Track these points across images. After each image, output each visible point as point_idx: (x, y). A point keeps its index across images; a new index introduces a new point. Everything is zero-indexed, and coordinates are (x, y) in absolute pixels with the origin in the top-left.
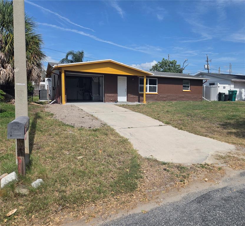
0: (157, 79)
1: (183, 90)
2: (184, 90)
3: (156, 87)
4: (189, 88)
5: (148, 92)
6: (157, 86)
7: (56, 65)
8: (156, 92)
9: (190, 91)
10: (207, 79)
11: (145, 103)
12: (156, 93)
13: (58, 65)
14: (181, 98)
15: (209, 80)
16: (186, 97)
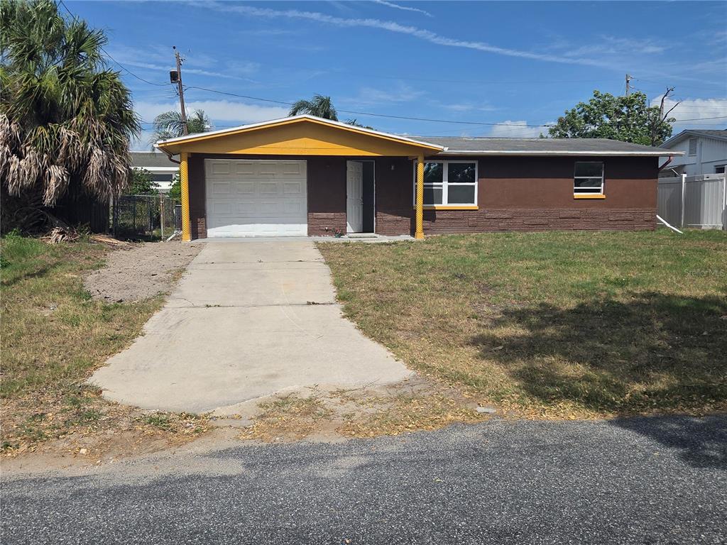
0: (476, 162)
1: (575, 194)
2: (577, 195)
3: (473, 187)
4: (602, 188)
5: (445, 204)
6: (476, 184)
7: (162, 142)
8: (473, 203)
9: (604, 197)
10: (672, 155)
11: (420, 236)
12: (475, 205)
13: (168, 141)
14: (568, 222)
15: (681, 155)
16: (588, 217)
